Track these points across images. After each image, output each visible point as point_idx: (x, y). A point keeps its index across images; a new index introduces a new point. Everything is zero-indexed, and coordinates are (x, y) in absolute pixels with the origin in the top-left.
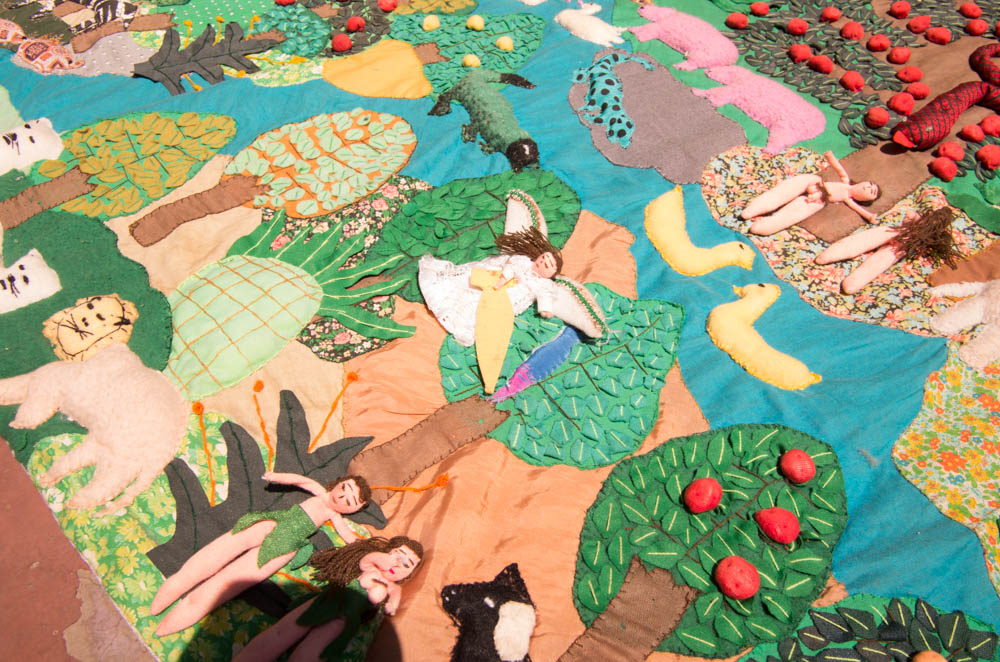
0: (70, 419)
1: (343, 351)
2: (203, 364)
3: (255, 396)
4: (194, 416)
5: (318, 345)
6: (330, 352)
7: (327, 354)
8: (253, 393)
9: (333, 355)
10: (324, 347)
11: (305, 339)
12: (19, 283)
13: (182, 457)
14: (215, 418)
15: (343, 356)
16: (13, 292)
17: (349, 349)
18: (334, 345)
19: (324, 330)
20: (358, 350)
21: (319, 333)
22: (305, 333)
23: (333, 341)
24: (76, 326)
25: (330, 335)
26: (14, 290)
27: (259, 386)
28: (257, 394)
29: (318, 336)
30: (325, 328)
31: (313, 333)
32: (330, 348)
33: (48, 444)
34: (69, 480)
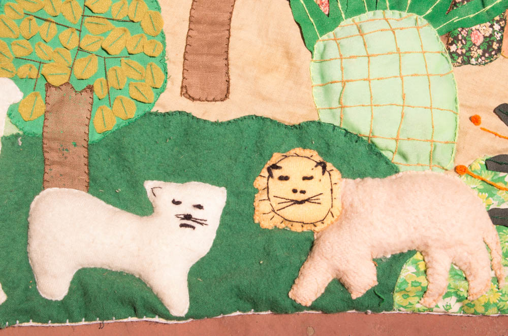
0: (389, 256)
1: (490, 46)
2: (427, 141)
3: (482, 129)
4: (464, 177)
5: (472, 57)
6: (483, 55)
7: (483, 58)
8: (478, 127)
9: (487, 55)
10: (476, 55)
11: (459, 61)
12: (196, 214)
13: (491, 207)
14: (478, 165)
15: (494, 50)
16: (202, 224)
17: (493, 41)
18: (479, 48)
19: (462, 43)
20: (498, 36)
21: (461, 49)
22: (456, 57)
23: (474, 44)
24: (292, 201)
25: (469, 43)
26: (201, 223)
27: (475, 120)
28: (481, 126)
29: (464, 51)
30: (461, 40)
31: (459, 52)
32: (480, 52)
33: (405, 282)
34: (452, 286)
